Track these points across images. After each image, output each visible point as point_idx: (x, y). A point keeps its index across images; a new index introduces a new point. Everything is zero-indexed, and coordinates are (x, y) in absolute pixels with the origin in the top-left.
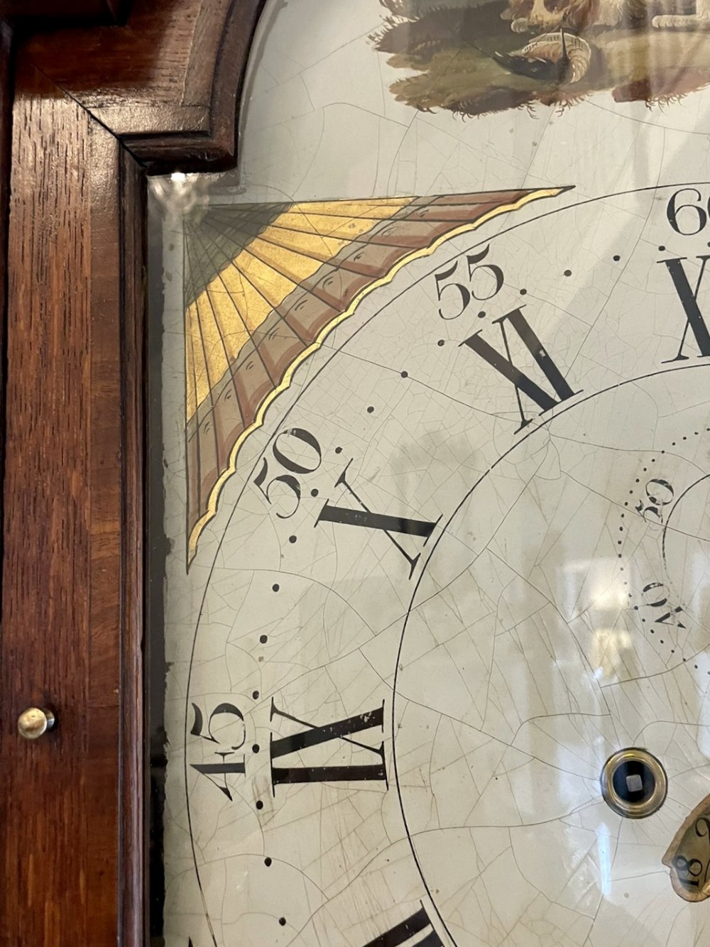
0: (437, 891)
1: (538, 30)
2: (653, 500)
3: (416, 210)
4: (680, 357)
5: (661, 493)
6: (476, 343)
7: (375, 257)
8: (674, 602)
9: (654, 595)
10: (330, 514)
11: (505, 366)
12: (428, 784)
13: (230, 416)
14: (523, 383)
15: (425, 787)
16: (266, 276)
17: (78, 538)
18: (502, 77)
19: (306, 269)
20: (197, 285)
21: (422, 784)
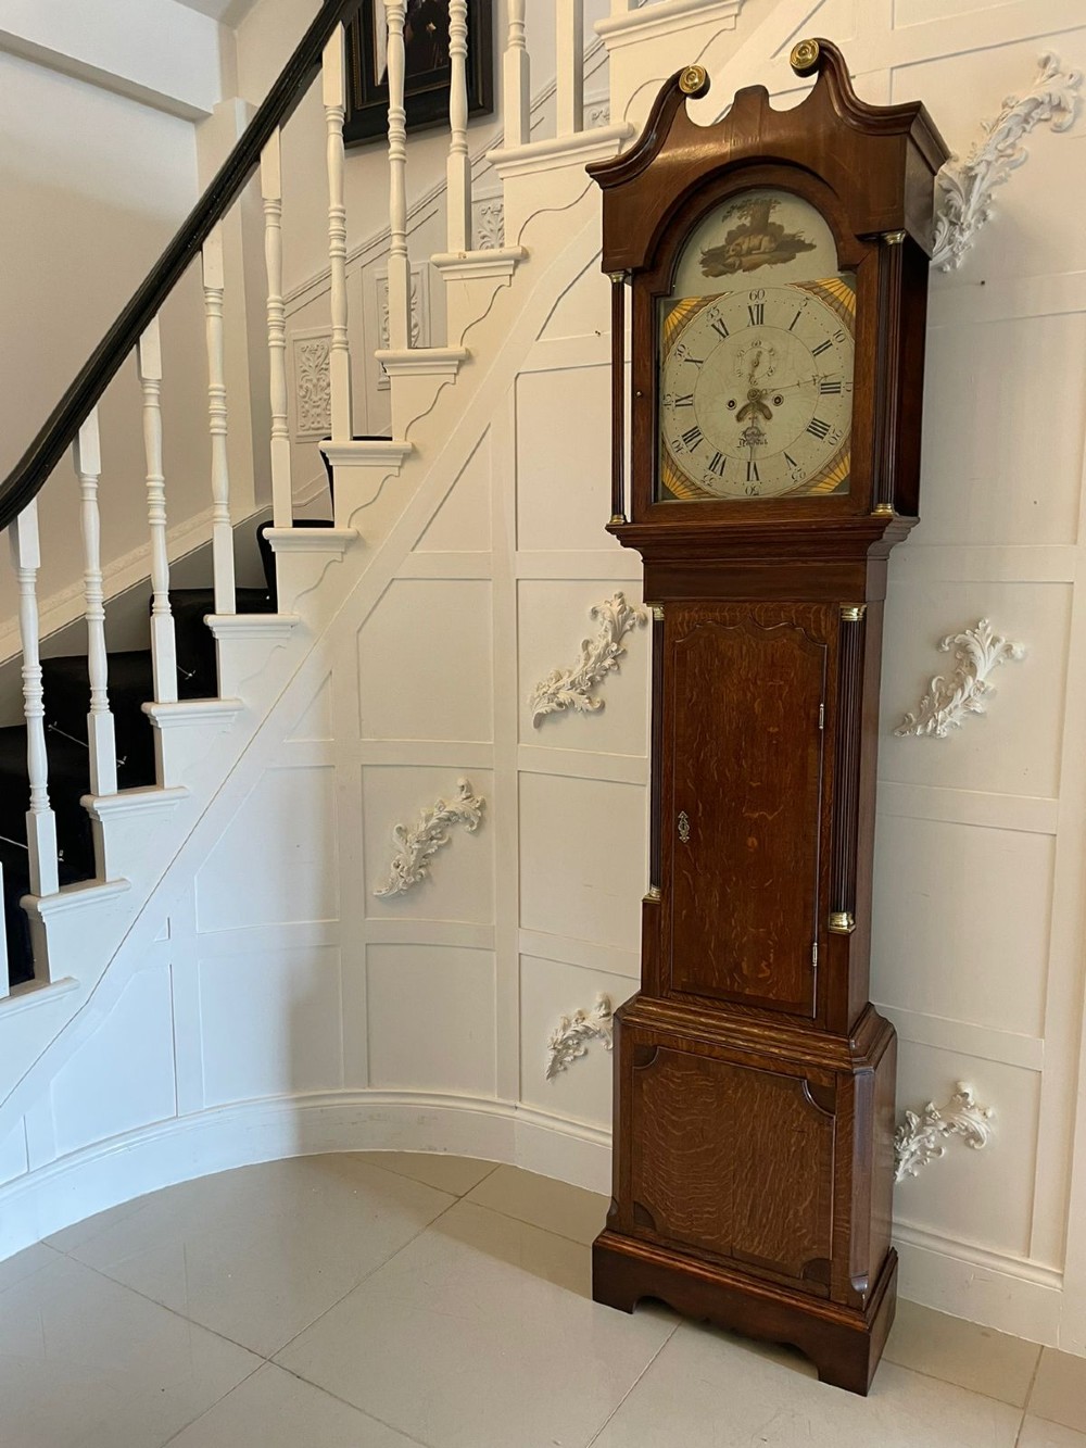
1: (730, 257)
2: (741, 354)
3: (705, 299)
4: (748, 326)
6: (713, 326)
7: (696, 310)
8: (741, 373)
10: (686, 360)
11: (718, 330)
13: (670, 342)
14: (721, 333)
16: (677, 315)
17: (645, 366)
18: (721, 268)
19: (684, 312)
20: (666, 317)
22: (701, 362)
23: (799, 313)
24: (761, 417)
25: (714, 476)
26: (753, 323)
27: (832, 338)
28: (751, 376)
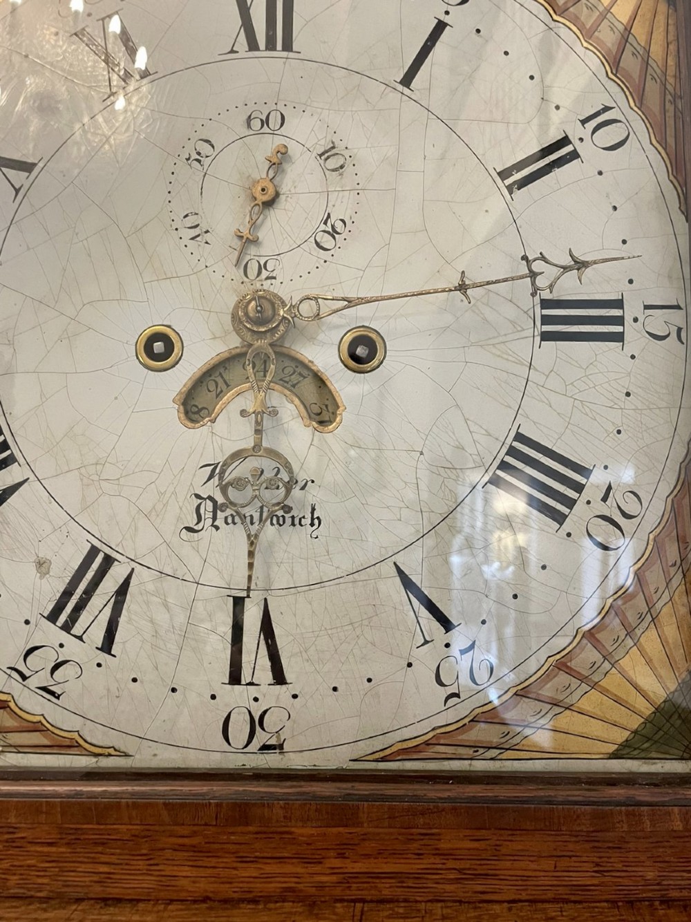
0: (11, 413)
2: (199, 154)
4: (232, 51)
5: (205, 149)
8: (204, 227)
9: (191, 221)
12: (12, 342)
15: (10, 345)
21: (7, 342)
22: (27, 167)
23: (440, 27)
24: (289, 411)
25: (73, 649)
26: (253, 46)
27: (575, 132)
28: (248, 241)
